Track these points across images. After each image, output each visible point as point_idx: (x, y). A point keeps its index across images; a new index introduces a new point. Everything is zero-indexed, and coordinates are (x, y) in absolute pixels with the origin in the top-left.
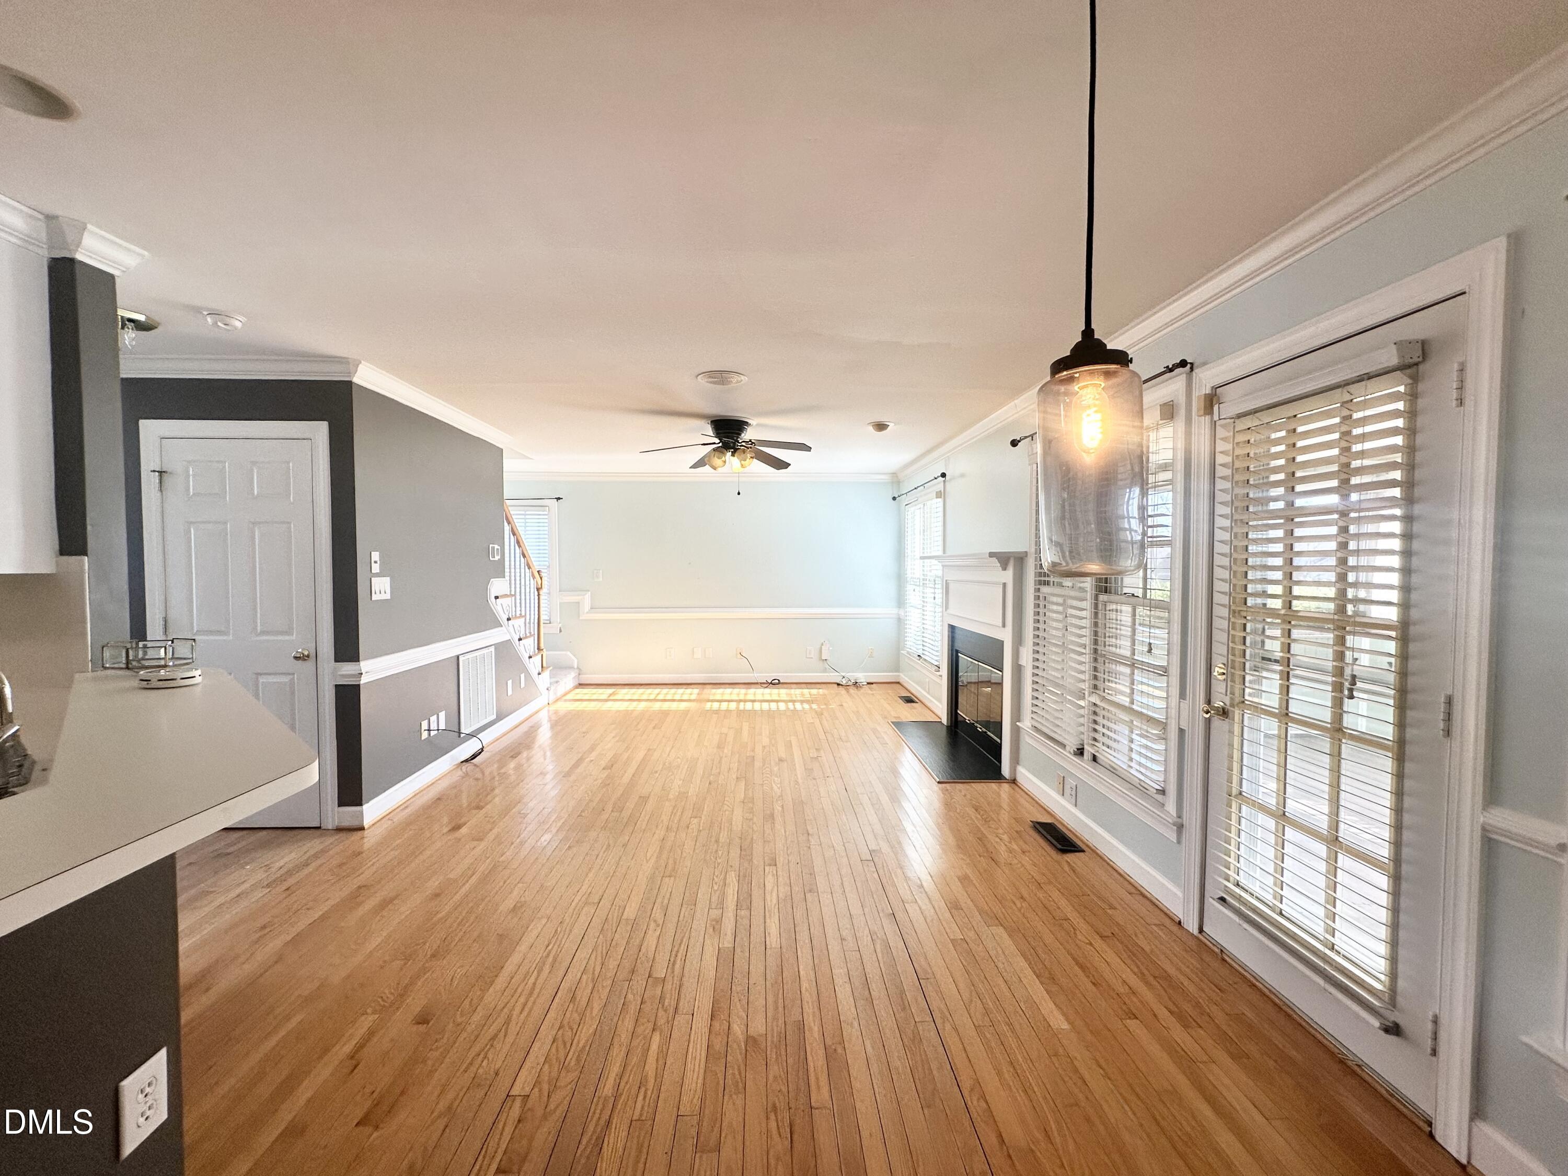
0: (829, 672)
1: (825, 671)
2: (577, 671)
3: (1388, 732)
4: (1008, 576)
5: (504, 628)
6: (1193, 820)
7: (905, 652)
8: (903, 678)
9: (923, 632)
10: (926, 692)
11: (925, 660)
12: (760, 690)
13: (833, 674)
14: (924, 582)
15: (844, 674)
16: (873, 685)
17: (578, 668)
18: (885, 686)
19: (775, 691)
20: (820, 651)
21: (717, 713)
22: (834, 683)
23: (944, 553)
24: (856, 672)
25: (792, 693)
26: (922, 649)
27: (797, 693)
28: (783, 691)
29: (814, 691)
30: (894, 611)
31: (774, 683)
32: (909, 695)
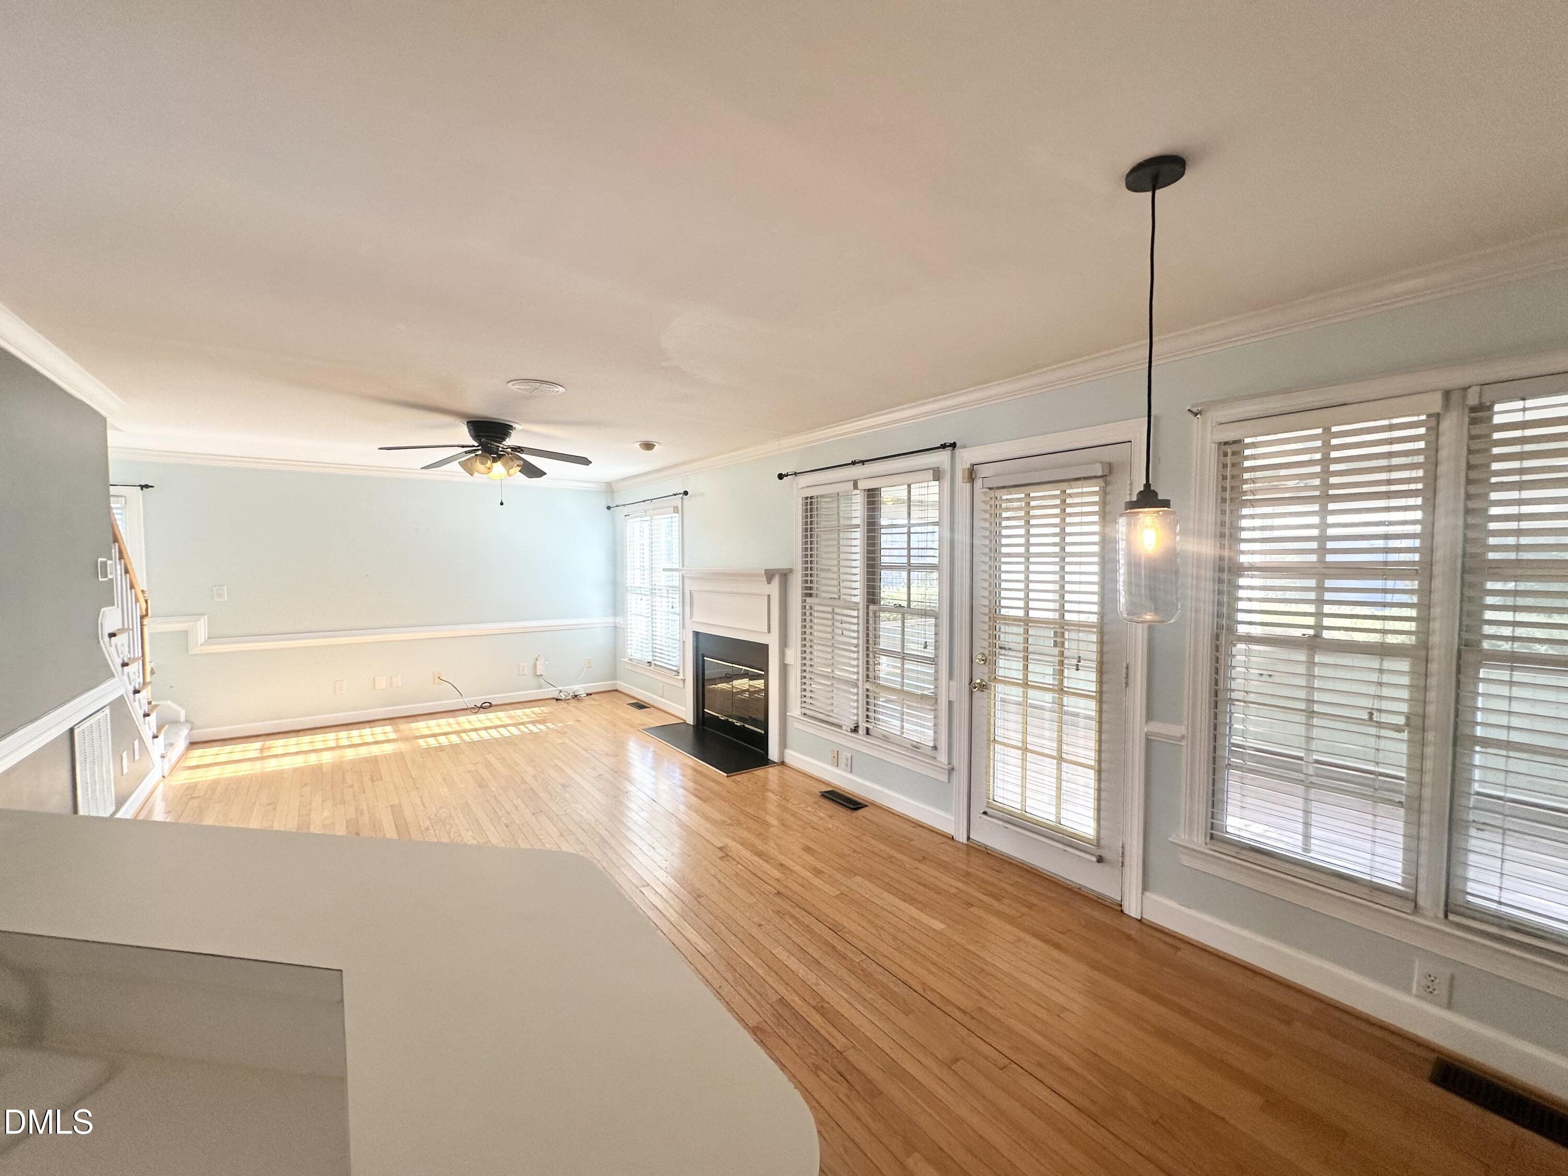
0: (545, 689)
1: (540, 687)
2: (187, 724)
3: (1093, 687)
4: (774, 589)
5: (118, 679)
6: (961, 764)
7: (626, 660)
8: (622, 685)
9: (653, 639)
10: (660, 697)
11: (658, 666)
12: (473, 718)
13: (549, 689)
14: (652, 592)
15: (560, 688)
16: (593, 696)
17: (187, 721)
18: (605, 695)
19: (491, 715)
20: (535, 666)
21: (443, 750)
22: (553, 698)
23: (683, 566)
24: (573, 684)
25: (514, 715)
26: (653, 656)
27: (518, 714)
28: (501, 714)
29: (536, 710)
30: (610, 620)
31: (486, 707)
32: (636, 701)
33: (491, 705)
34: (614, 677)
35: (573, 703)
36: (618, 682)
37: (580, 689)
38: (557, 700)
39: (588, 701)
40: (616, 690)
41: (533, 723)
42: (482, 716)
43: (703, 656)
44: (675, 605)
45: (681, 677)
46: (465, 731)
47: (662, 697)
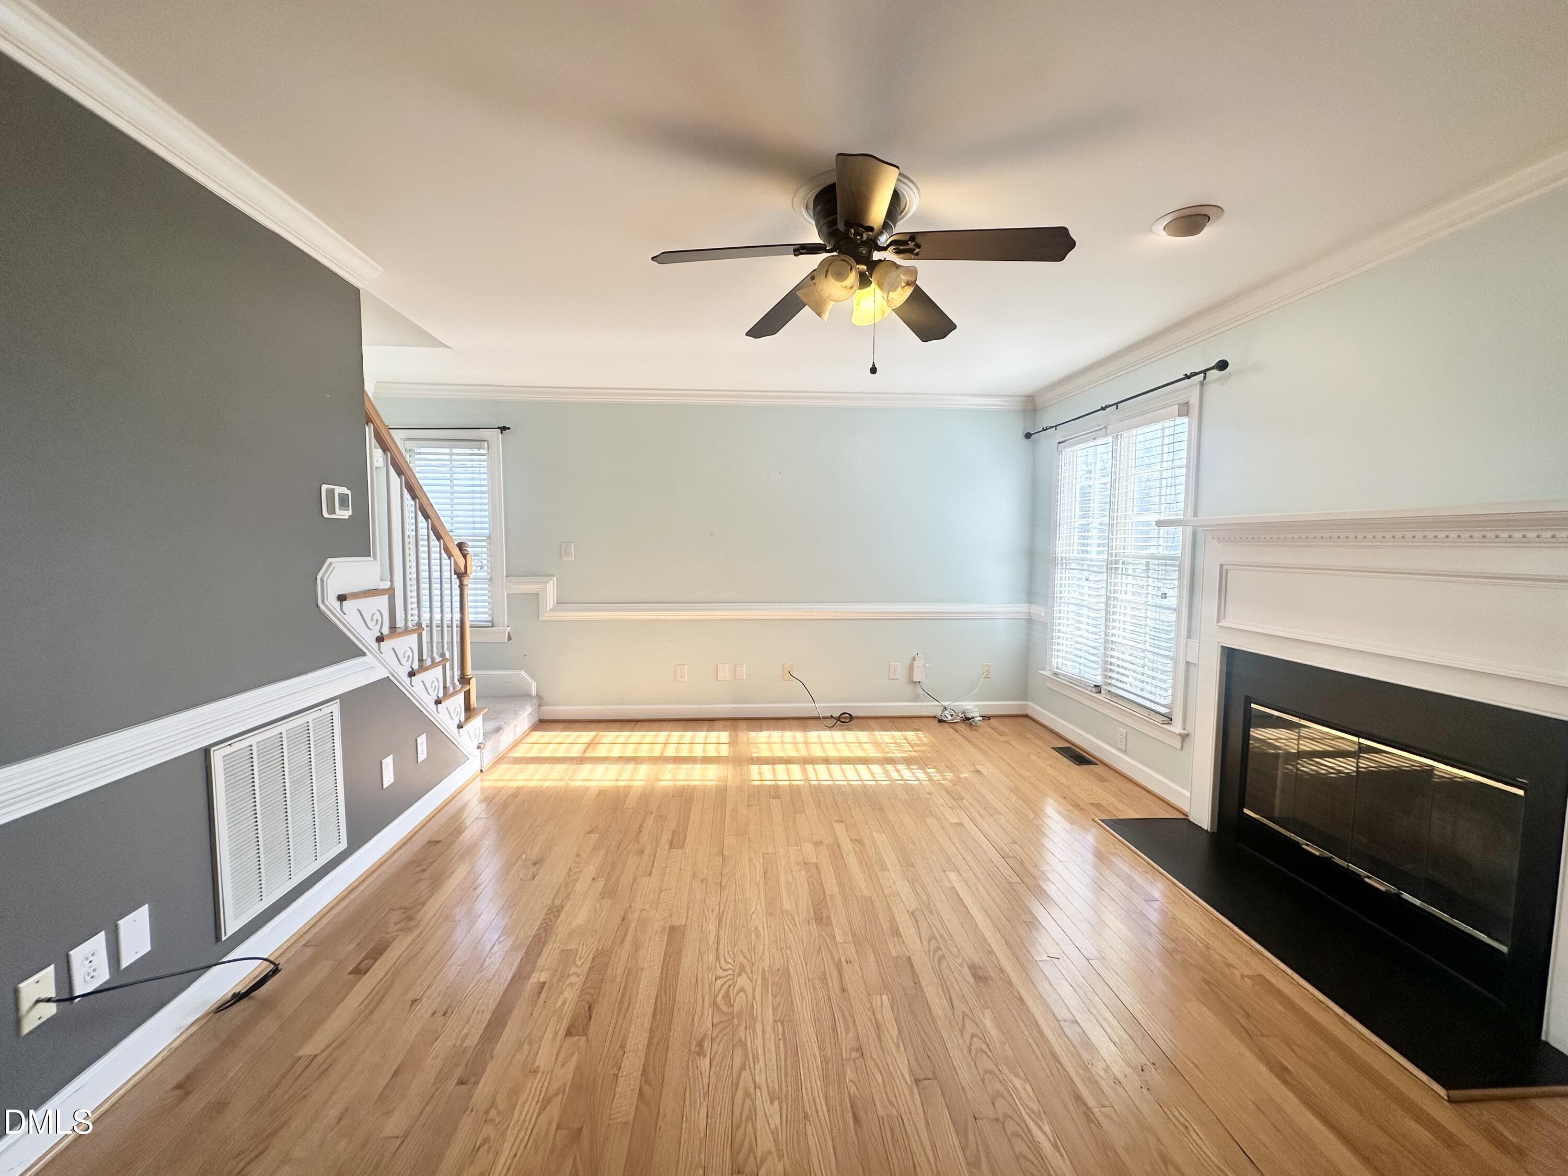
0: (923, 701)
1: (916, 698)
2: (536, 701)
5: (369, 659)
7: (1047, 673)
8: (1036, 710)
9: (1106, 648)
10: (1119, 750)
11: (1117, 696)
12: (826, 735)
13: (929, 704)
14: (1112, 566)
15: (945, 704)
16: (992, 720)
17: (538, 696)
18: (1007, 721)
19: (850, 736)
20: (911, 668)
21: (777, 797)
22: (935, 717)
23: (1195, 515)
24: (963, 700)
25: (880, 740)
26: (1106, 677)
27: (886, 739)
28: (863, 736)
29: (911, 735)
30: (1021, 609)
31: (845, 720)
32: (1067, 745)
33: (851, 717)
34: (1024, 694)
35: (962, 728)
36: (1030, 703)
37: (974, 708)
38: (940, 721)
39: (985, 727)
40: (1027, 716)
41: (908, 761)
42: (838, 735)
43: (1248, 701)
44: (1170, 593)
45: (1177, 728)
46: (813, 761)
47: (1125, 752)
